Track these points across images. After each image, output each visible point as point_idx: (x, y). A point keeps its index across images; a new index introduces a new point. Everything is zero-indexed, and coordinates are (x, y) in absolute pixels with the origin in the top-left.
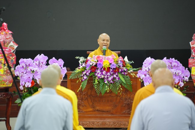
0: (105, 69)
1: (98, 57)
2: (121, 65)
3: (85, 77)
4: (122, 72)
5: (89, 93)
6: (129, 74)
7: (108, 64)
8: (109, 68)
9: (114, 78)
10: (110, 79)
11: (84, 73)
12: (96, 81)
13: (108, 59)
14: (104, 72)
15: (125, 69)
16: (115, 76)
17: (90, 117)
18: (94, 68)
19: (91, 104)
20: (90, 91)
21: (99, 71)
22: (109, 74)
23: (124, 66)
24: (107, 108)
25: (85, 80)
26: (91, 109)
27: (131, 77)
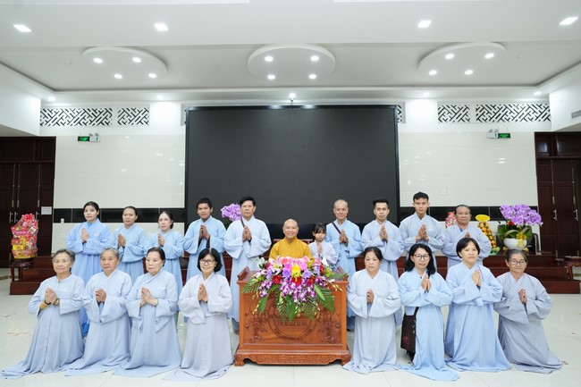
0: (293, 279)
1: (284, 260)
2: (318, 272)
3: (264, 293)
4: (319, 282)
5: (271, 313)
6: (329, 285)
7: (299, 272)
8: (300, 279)
9: (308, 294)
10: (302, 295)
11: (263, 285)
12: (281, 300)
13: (298, 263)
14: (293, 285)
15: (323, 278)
16: (309, 290)
17: (273, 348)
18: (277, 278)
19: (274, 327)
20: (272, 309)
21: (284, 283)
22: (300, 287)
23: (322, 274)
24: (298, 333)
25: (264, 296)
26: (274, 336)
27: (333, 290)
